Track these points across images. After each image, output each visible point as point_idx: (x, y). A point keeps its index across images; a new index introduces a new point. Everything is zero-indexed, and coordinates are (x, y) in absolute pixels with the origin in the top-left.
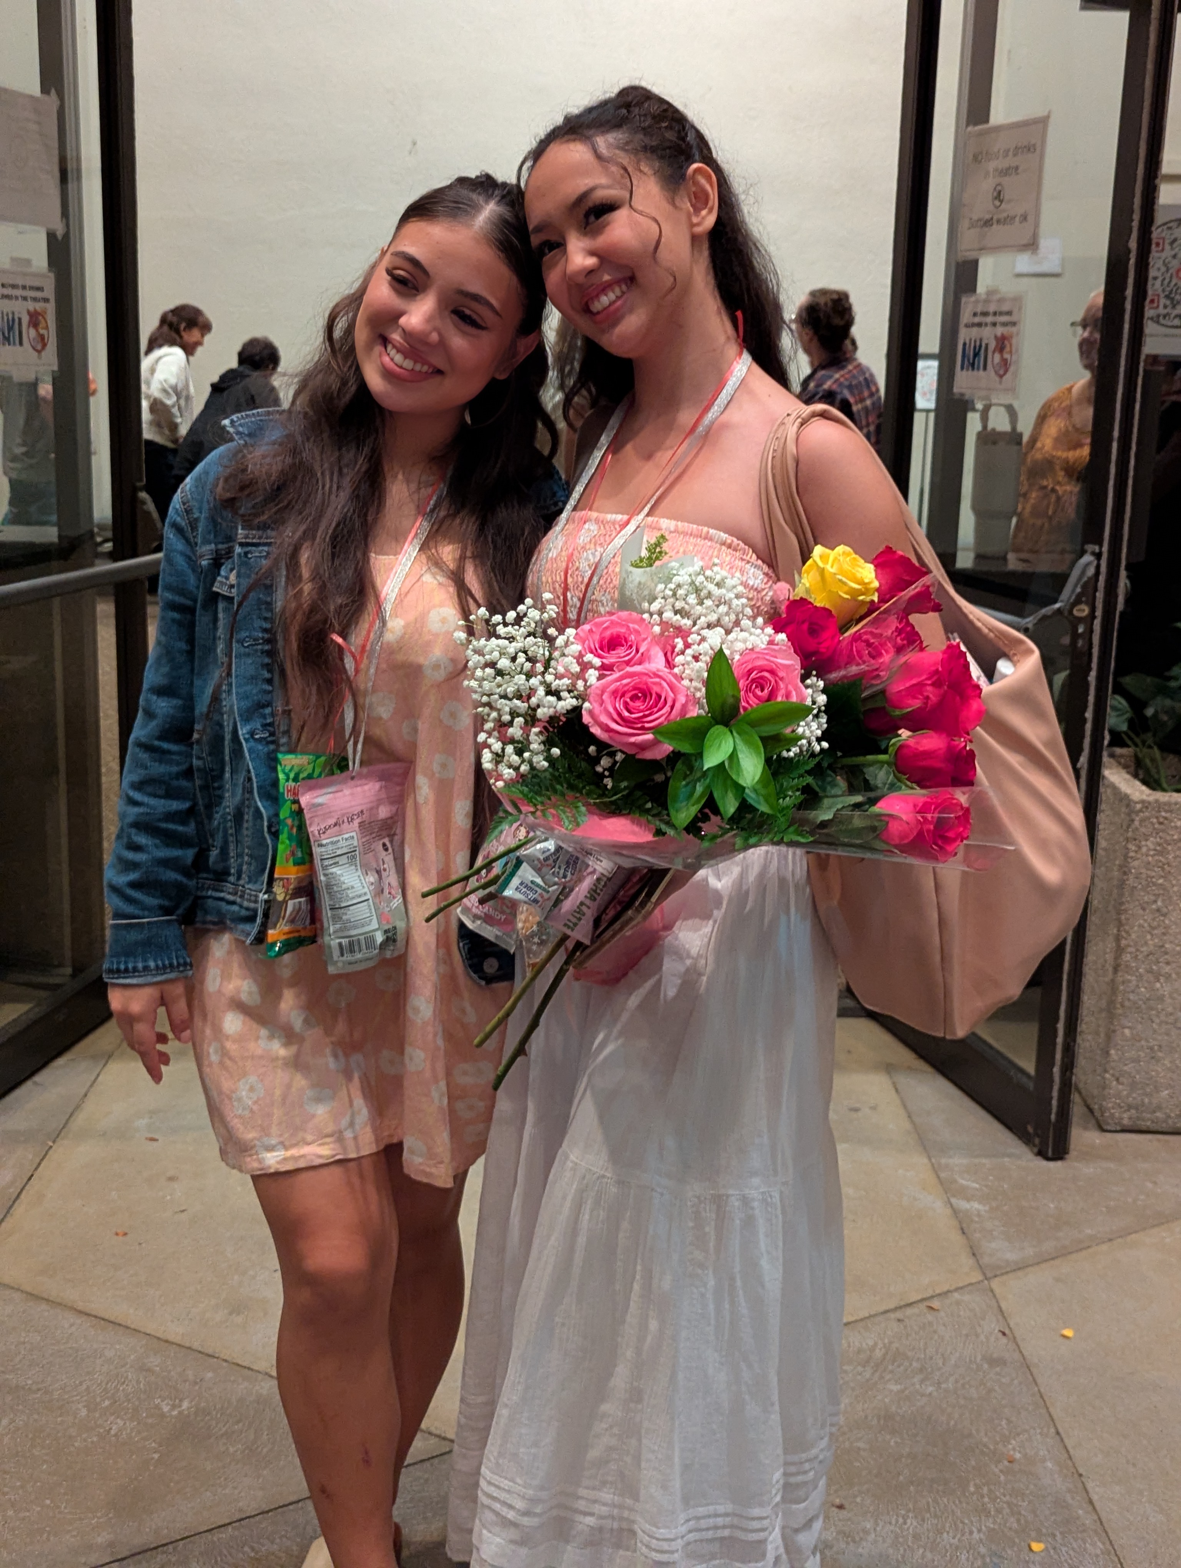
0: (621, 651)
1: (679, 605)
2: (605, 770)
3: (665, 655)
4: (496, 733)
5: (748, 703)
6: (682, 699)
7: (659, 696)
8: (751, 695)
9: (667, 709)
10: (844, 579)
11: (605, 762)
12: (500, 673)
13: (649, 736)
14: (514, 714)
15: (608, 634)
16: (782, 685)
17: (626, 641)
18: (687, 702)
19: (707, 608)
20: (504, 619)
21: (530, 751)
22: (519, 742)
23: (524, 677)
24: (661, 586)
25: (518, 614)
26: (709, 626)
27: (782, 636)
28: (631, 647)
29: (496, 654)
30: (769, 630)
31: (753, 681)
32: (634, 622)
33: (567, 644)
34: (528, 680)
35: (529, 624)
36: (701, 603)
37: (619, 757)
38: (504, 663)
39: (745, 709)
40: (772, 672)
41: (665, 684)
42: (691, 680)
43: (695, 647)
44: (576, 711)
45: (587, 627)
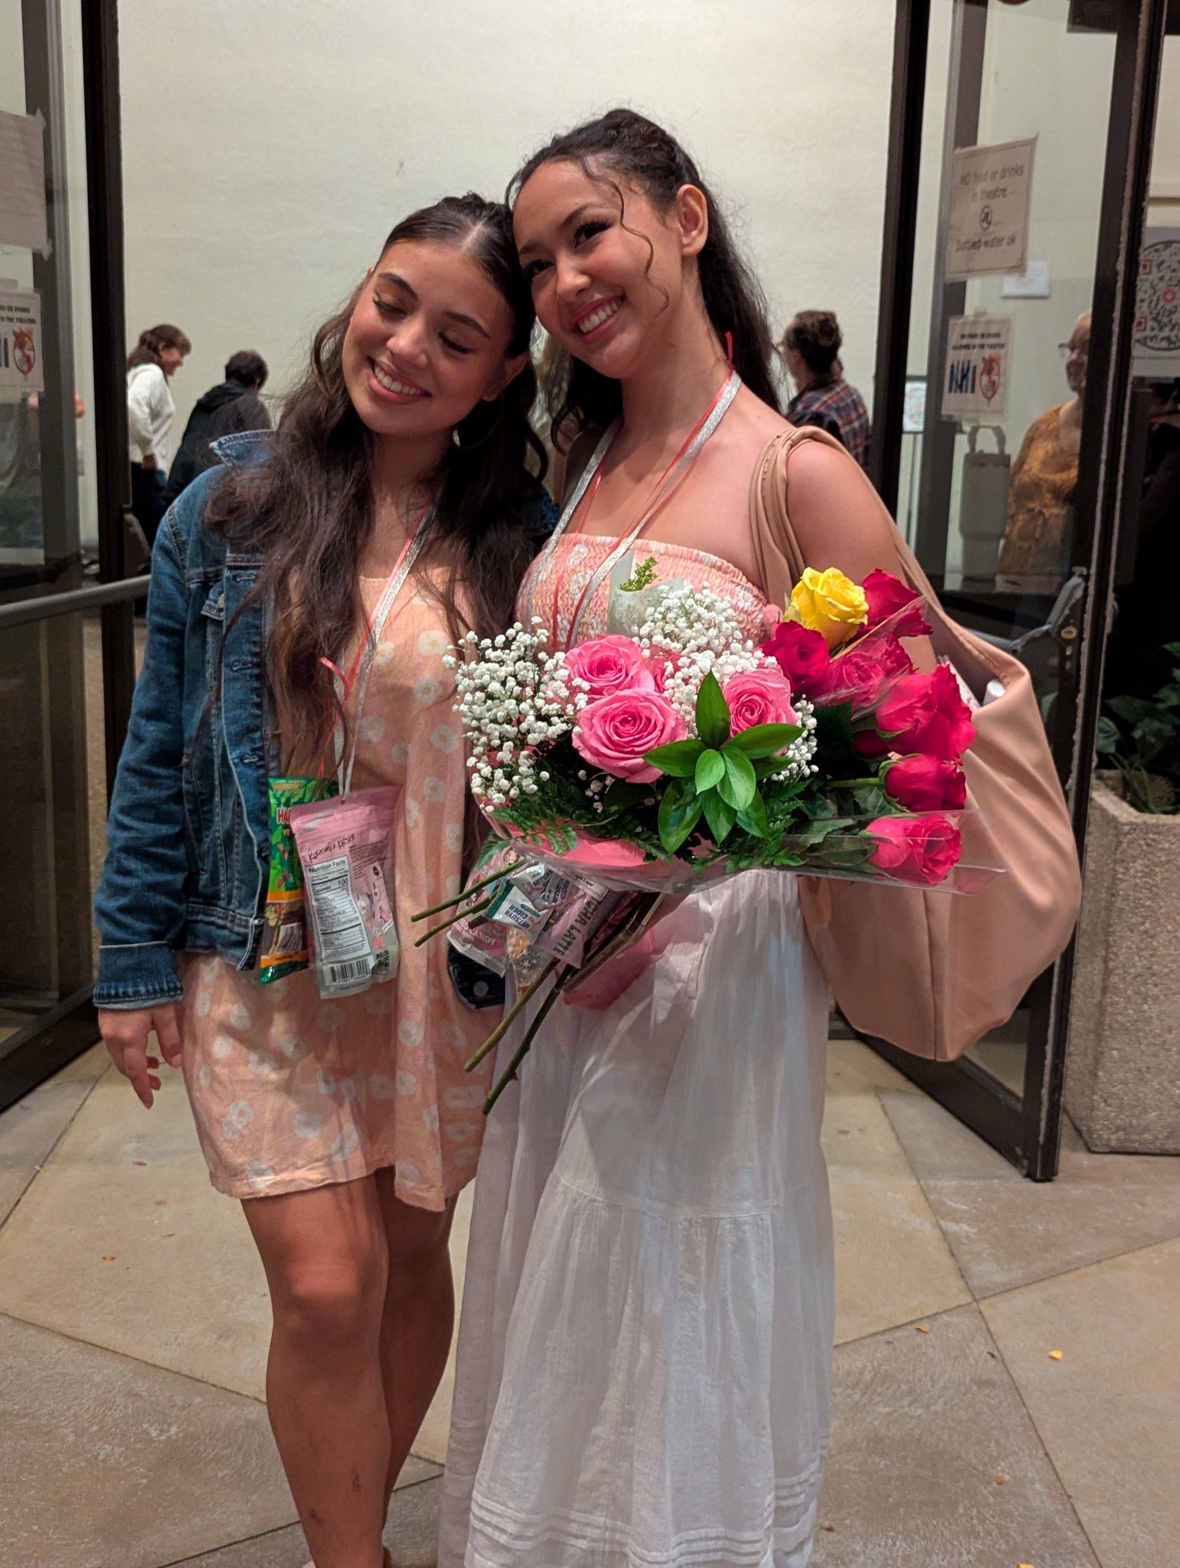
0: (610, 675)
1: (668, 628)
2: (595, 794)
3: (655, 678)
4: (485, 758)
5: (738, 726)
6: (672, 723)
7: (649, 720)
8: (741, 718)
9: (657, 733)
10: (834, 602)
11: (595, 786)
12: (490, 697)
13: (639, 760)
14: (503, 738)
15: (597, 657)
16: (772, 709)
17: (616, 664)
18: (676, 726)
19: (696, 631)
20: (493, 642)
21: (519, 774)
22: (507, 766)
23: (514, 702)
24: (650, 610)
25: (507, 638)
26: (700, 649)
27: (772, 660)
28: (620, 670)
29: (487, 678)
30: (759, 653)
31: (743, 705)
32: (623, 646)
33: (556, 668)
34: (518, 705)
35: (519, 648)
36: (691, 626)
37: (609, 781)
38: (494, 687)
39: (735, 732)
40: (762, 695)
41: (655, 709)
42: (681, 704)
43: (685, 670)
44: (566, 736)
45: (576, 651)
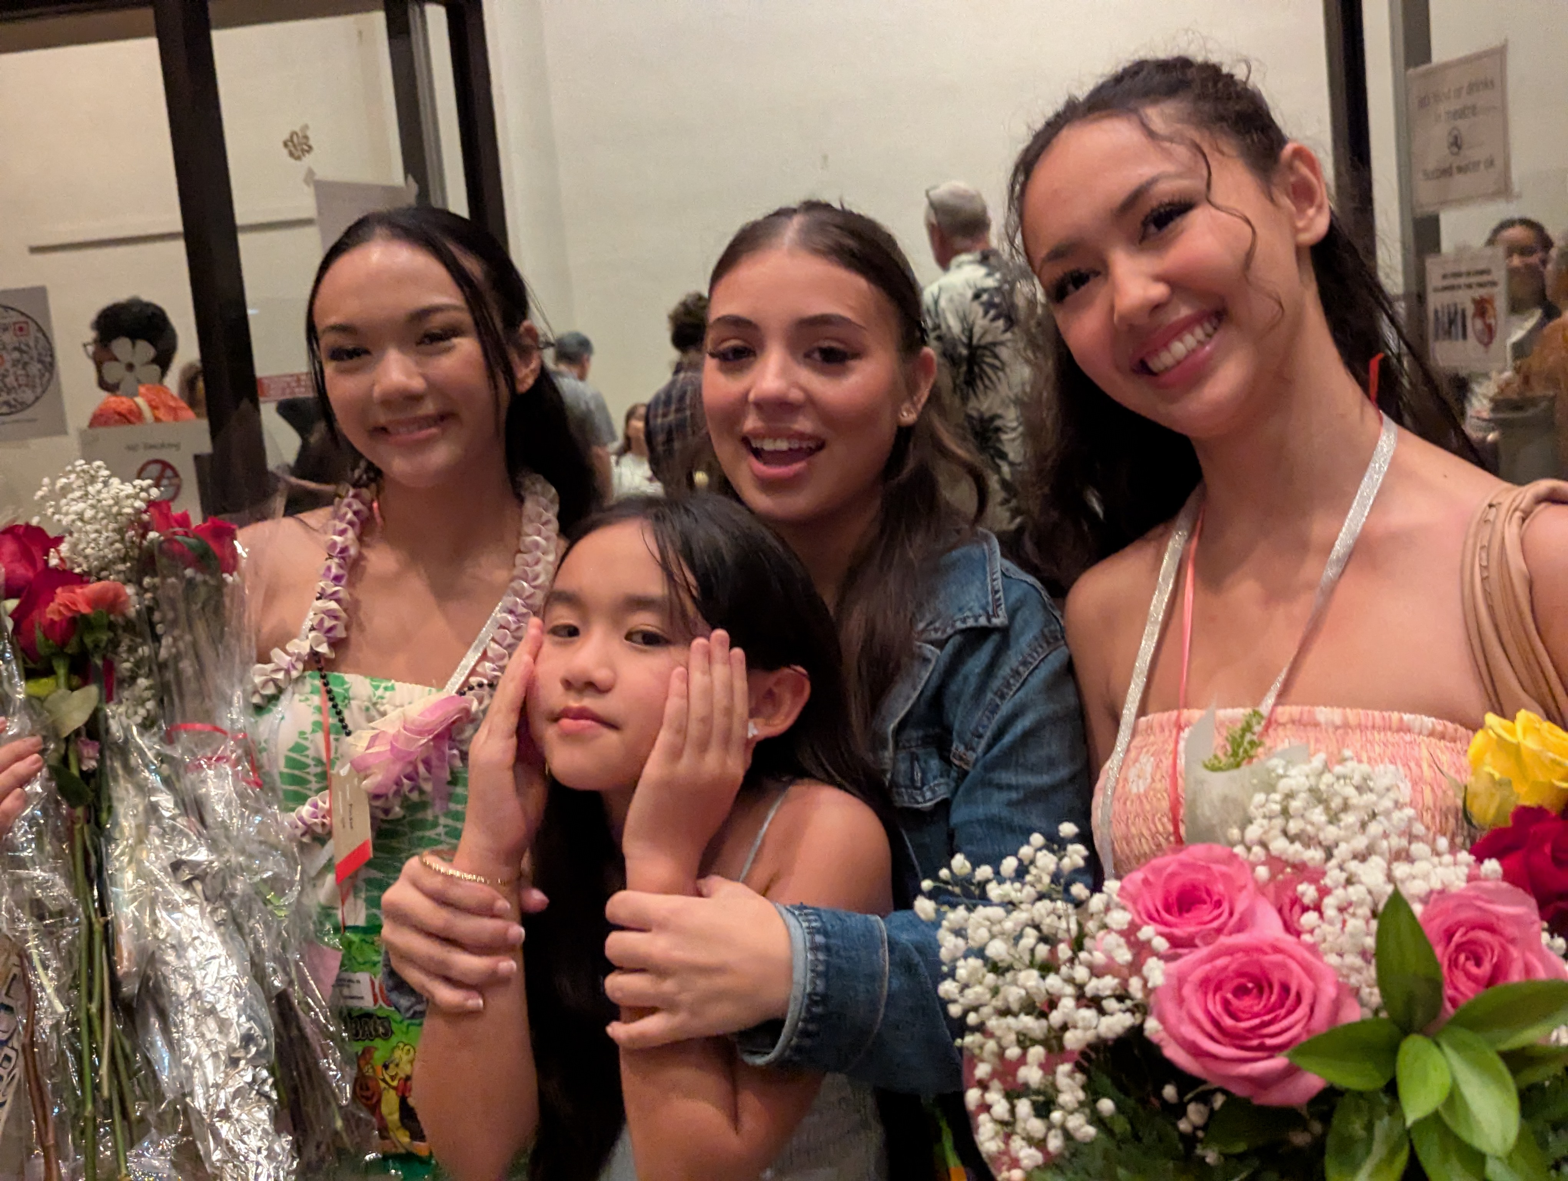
0: (1205, 912)
2: (1196, 1128)
3: (1280, 911)
4: (996, 1084)
5: (1456, 989)
6: (1329, 991)
7: (1285, 989)
8: (1459, 974)
9: (1302, 1010)
11: (1195, 1114)
13: (1278, 1062)
14: (1024, 1041)
15: (1176, 883)
16: (1513, 951)
17: (1209, 893)
18: (1338, 995)
20: (997, 873)
21: (1062, 1108)
23: (1037, 973)
24: (1260, 797)
25: (1020, 861)
26: (1358, 856)
27: (1492, 866)
28: (1218, 904)
29: (983, 933)
30: (1465, 857)
31: (1459, 948)
32: (1217, 861)
34: (1044, 979)
35: (1039, 878)
37: (1219, 1101)
38: (999, 949)
39: (1454, 1002)
40: (1491, 929)
41: (1294, 966)
42: (1341, 955)
43: (1339, 893)
45: (1138, 876)
